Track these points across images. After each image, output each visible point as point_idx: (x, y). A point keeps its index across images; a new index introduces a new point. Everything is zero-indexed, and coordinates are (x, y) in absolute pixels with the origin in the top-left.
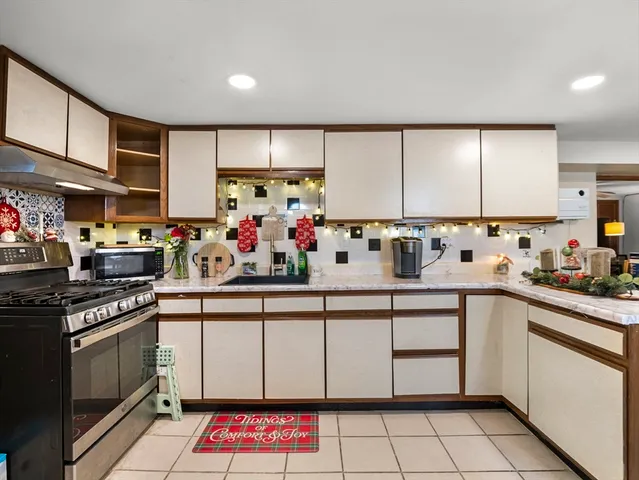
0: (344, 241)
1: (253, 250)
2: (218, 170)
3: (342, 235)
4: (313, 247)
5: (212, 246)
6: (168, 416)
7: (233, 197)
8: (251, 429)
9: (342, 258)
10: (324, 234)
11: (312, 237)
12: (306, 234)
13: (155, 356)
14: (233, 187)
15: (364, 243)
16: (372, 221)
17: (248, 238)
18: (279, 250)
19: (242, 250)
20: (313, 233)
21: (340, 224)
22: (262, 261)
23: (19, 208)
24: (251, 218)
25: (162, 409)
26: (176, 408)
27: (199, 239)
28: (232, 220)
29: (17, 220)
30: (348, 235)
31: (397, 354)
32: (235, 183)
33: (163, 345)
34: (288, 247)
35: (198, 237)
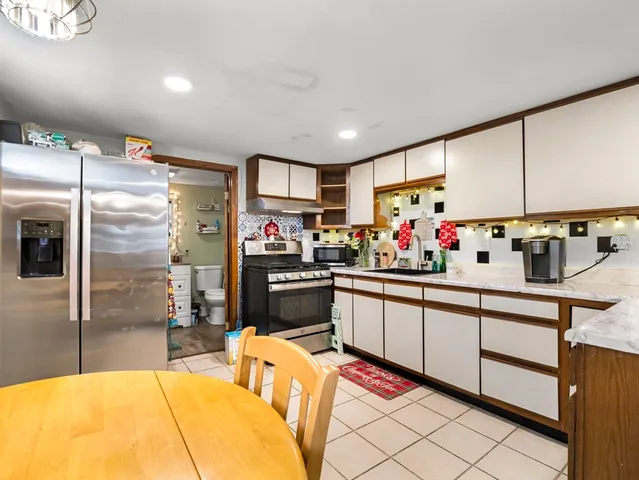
0: (485, 240)
1: (407, 249)
2: (375, 189)
3: (482, 235)
4: (455, 246)
5: (384, 244)
6: (336, 350)
7: (396, 206)
8: (368, 373)
9: (483, 257)
10: (465, 235)
11: (453, 237)
12: (447, 234)
13: (330, 311)
14: (397, 198)
15: (507, 242)
16: (510, 219)
17: (405, 238)
18: (428, 249)
19: (401, 247)
20: (455, 234)
21: (481, 223)
22: (414, 258)
23: (279, 225)
24: (408, 222)
25: (334, 345)
26: (340, 347)
27: (377, 239)
28: (396, 225)
29: (277, 230)
30: (489, 234)
31: (484, 353)
32: (397, 195)
33: (336, 306)
34: (434, 245)
35: (376, 238)
